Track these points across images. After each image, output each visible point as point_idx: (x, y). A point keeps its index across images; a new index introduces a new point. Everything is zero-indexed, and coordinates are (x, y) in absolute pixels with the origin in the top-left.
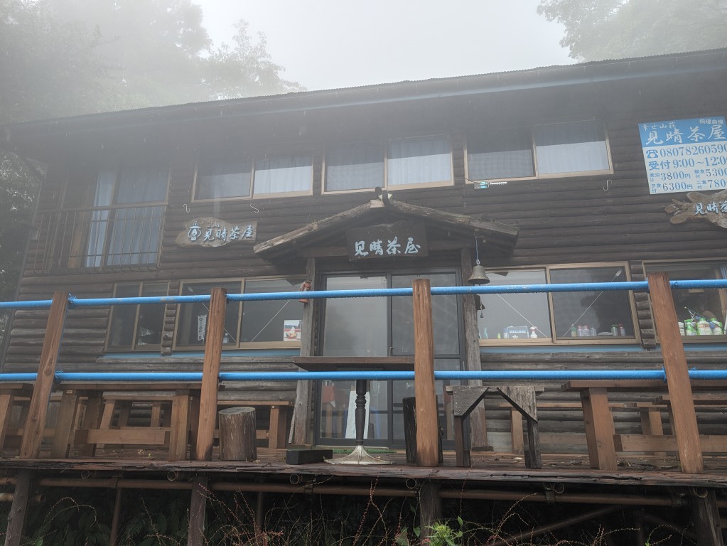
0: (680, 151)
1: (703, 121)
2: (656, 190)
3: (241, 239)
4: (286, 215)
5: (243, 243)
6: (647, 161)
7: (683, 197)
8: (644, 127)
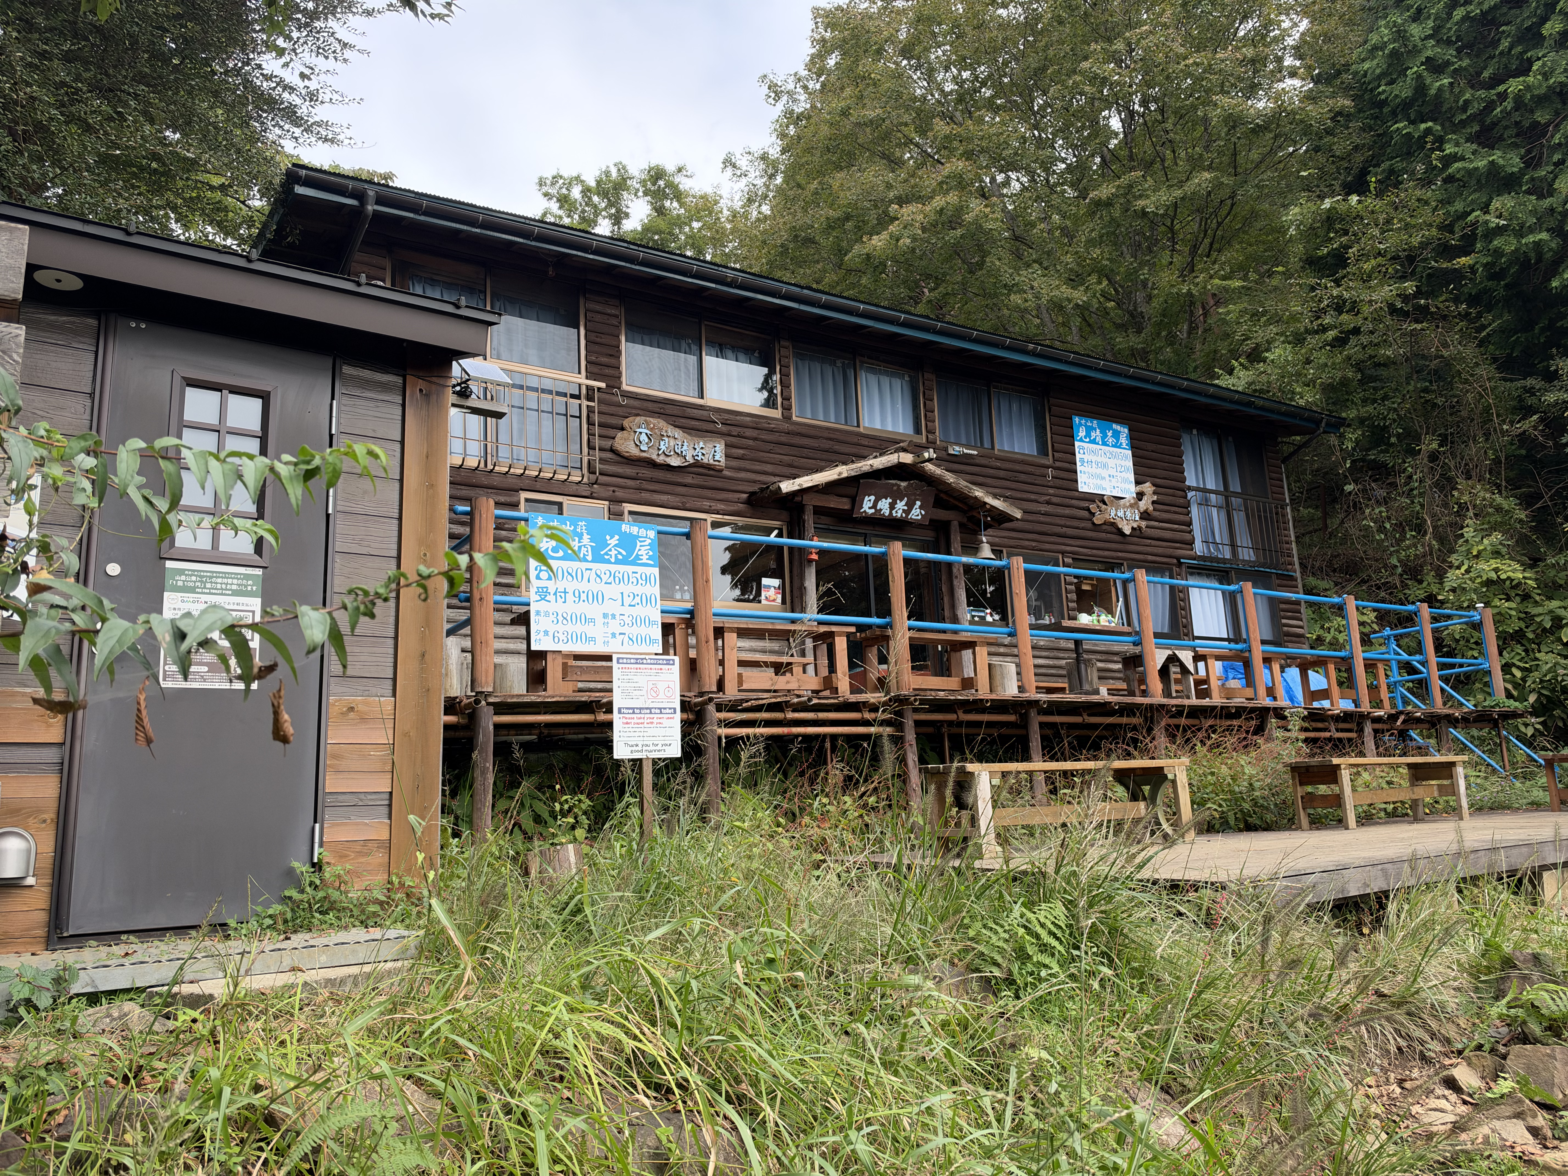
1: (1114, 426)
2: (1083, 487)
3: (705, 461)
4: (755, 439)
5: (708, 467)
6: (1078, 456)
7: (1101, 498)
8: (1076, 420)
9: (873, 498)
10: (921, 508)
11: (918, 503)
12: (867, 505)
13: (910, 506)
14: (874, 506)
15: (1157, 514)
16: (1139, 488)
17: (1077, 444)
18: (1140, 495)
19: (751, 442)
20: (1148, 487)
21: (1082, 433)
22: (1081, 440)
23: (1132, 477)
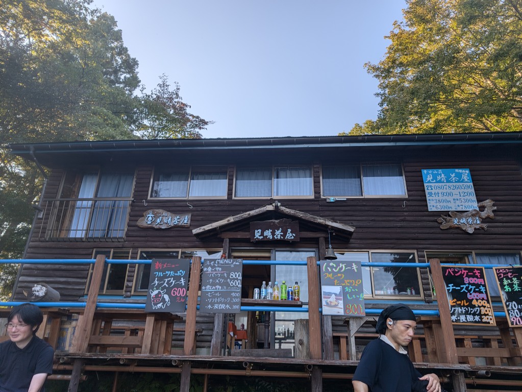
0: (445, 187)
1: (457, 170)
2: (431, 208)
3: (180, 224)
4: (210, 211)
5: (182, 227)
6: (427, 192)
7: (447, 214)
8: (425, 172)
9: (260, 231)
10: (291, 232)
11: (289, 230)
12: (258, 234)
13: (285, 232)
14: (262, 234)
15: (498, 218)
16: (481, 204)
17: (425, 185)
18: (482, 208)
19: (207, 213)
20: (488, 203)
21: (430, 178)
22: (429, 182)
23: (474, 198)
